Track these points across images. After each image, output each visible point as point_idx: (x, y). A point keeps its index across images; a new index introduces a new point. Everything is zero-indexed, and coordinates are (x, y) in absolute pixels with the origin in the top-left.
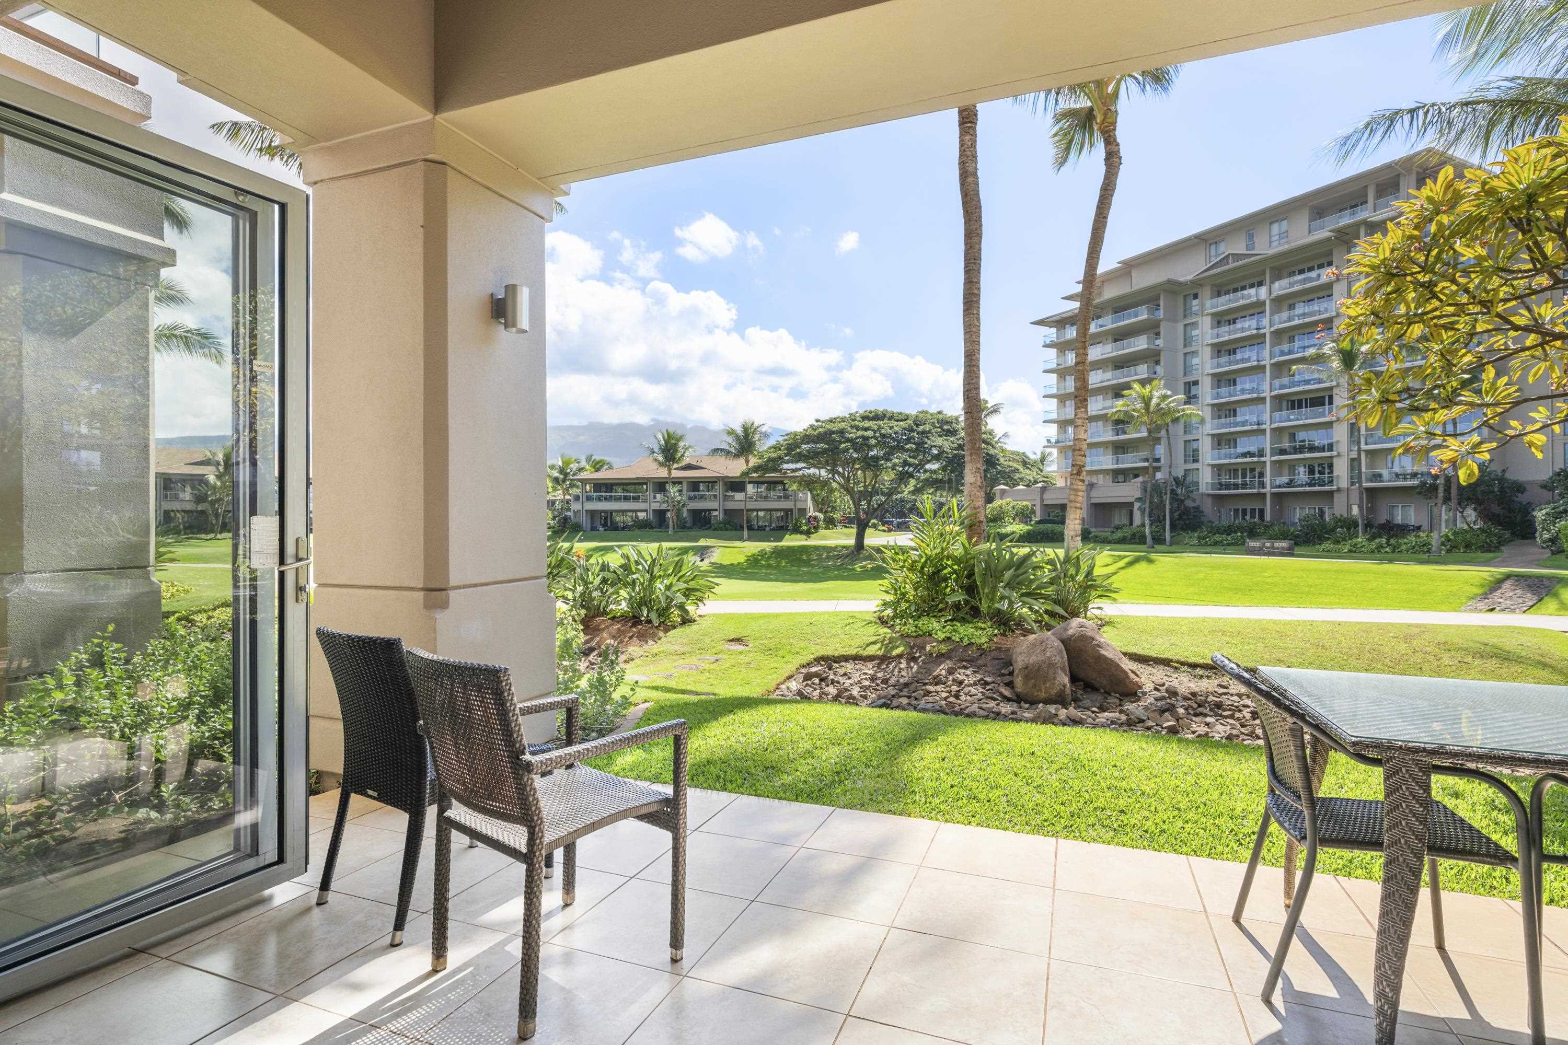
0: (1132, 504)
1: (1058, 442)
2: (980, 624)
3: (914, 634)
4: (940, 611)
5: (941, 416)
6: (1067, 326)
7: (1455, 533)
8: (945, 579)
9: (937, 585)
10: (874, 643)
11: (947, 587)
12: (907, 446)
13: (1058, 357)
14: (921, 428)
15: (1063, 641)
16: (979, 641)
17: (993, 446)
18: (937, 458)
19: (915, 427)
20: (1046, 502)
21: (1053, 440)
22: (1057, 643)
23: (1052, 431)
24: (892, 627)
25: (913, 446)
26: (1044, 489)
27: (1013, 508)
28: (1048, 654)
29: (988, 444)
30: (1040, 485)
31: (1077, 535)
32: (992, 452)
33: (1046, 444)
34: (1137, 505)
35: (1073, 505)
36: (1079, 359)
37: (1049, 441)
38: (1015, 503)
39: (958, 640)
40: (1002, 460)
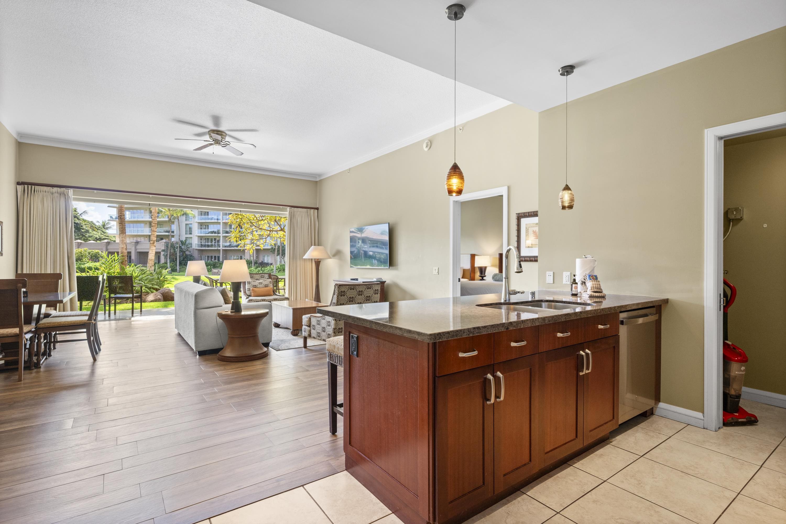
1: (117, 218)
21: (114, 217)
22: (160, 294)
23: (114, 212)
26: (108, 243)
27: (89, 253)
30: (105, 241)
32: (78, 221)
33: (110, 219)
34: (163, 253)
37: (111, 217)
38: (90, 251)
40: (84, 227)
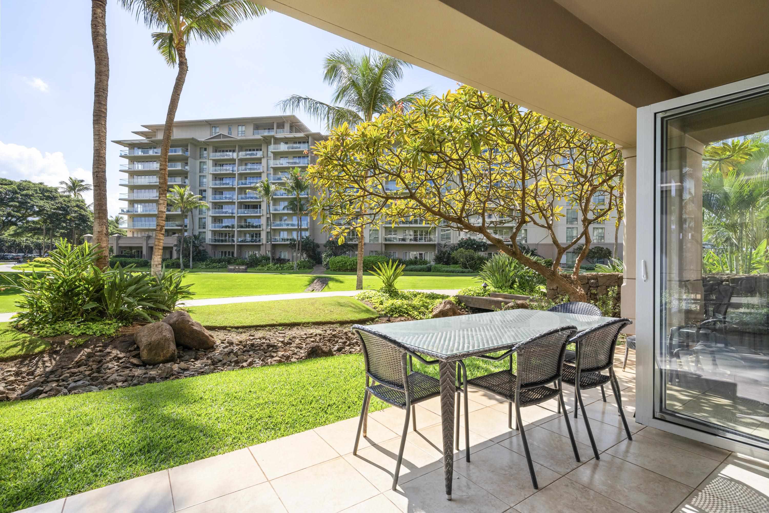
0: (172, 248)
1: (128, 211)
2: (107, 321)
3: (53, 334)
4: (73, 316)
5: (42, 186)
6: (136, 148)
7: (301, 262)
8: (78, 294)
9: (71, 298)
10: (15, 346)
11: (79, 299)
12: (11, 203)
13: (129, 164)
14: (25, 192)
15: (171, 325)
16: (108, 333)
17: (84, 210)
18: (38, 213)
19: (18, 191)
20: (120, 245)
21: (125, 210)
22: (168, 327)
23: (125, 205)
24: (30, 332)
25: (17, 204)
26: (119, 238)
28: (164, 334)
29: (81, 208)
30: (116, 235)
31: (159, 264)
32: (83, 213)
34: (175, 248)
35: (157, 247)
36: (162, 167)
37: (122, 211)
39: (91, 333)
40: (91, 219)
